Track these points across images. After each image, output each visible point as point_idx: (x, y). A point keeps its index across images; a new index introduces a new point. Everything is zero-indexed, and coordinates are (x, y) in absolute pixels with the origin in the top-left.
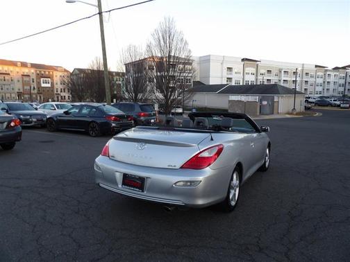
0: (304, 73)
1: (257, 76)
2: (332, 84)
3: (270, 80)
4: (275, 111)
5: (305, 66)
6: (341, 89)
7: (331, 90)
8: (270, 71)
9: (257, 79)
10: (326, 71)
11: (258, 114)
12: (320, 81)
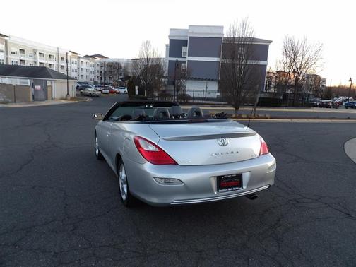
0: (60, 57)
1: (7, 54)
2: (85, 71)
3: (24, 61)
4: (49, 97)
5: (60, 50)
6: (92, 76)
7: (85, 76)
8: (24, 51)
9: (7, 59)
10: (79, 57)
11: (31, 99)
12: (75, 67)
